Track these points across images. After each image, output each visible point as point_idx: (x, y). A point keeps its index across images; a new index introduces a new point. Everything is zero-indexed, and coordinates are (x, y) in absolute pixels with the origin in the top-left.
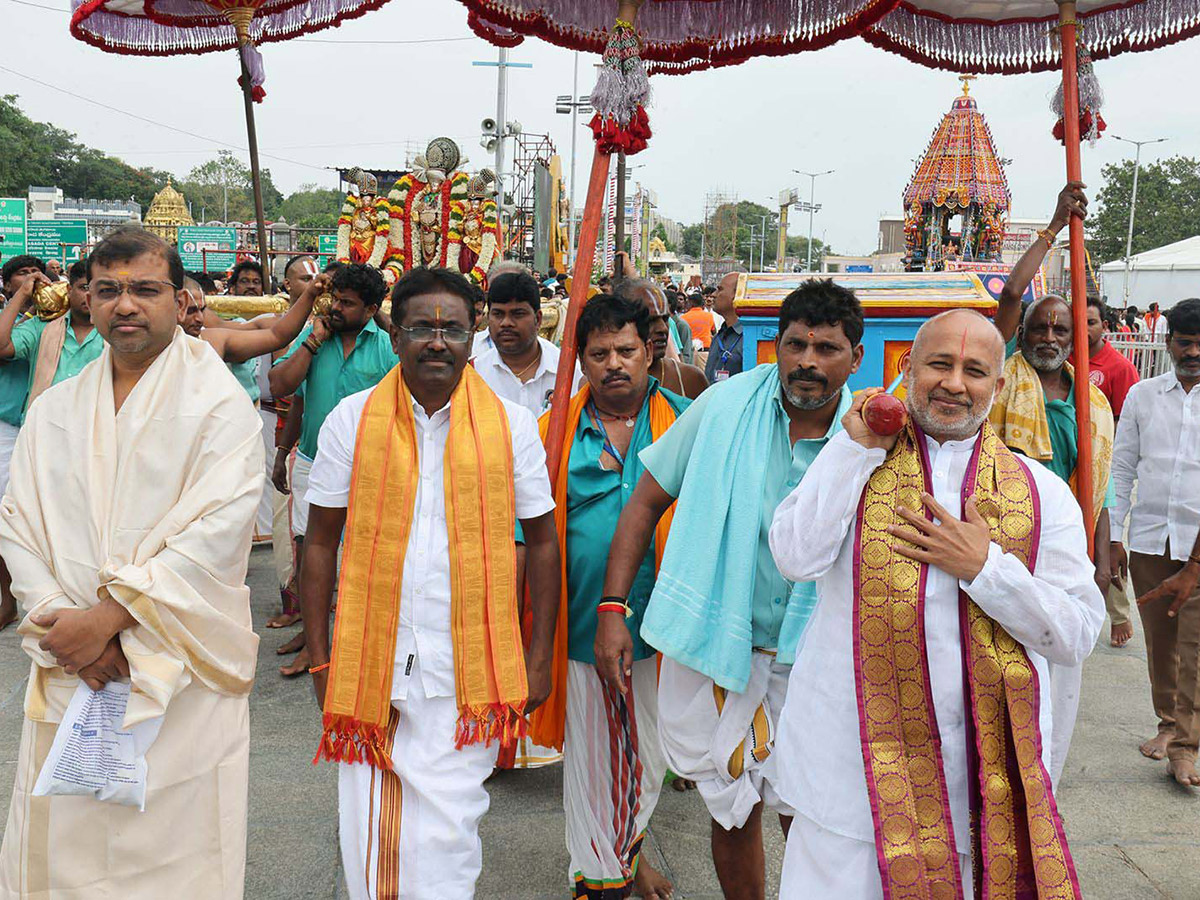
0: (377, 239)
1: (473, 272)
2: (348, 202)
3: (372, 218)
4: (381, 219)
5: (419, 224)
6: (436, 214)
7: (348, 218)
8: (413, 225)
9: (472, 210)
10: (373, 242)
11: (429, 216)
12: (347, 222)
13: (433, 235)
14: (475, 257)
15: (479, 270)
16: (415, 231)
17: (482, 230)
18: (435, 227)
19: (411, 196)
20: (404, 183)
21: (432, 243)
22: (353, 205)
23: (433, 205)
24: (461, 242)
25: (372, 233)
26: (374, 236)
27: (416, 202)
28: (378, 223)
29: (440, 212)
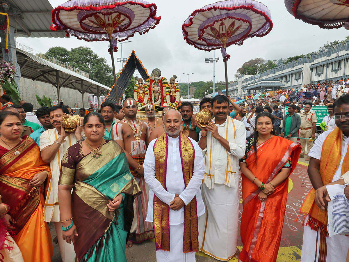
0: (145, 95)
1: (175, 102)
2: (135, 86)
3: (144, 90)
4: (146, 90)
5: (154, 91)
6: (159, 88)
7: (136, 90)
8: (152, 92)
9: (172, 86)
10: (144, 96)
11: (157, 89)
12: (136, 91)
13: (158, 94)
14: (175, 99)
15: (177, 102)
16: (153, 93)
17: (176, 92)
18: (159, 92)
19: (151, 84)
20: (149, 81)
21: (157, 96)
22: (137, 87)
23: (158, 86)
24: (170, 95)
25: (143, 94)
26: (144, 95)
27: (153, 85)
28: (145, 91)
29: (160, 88)
